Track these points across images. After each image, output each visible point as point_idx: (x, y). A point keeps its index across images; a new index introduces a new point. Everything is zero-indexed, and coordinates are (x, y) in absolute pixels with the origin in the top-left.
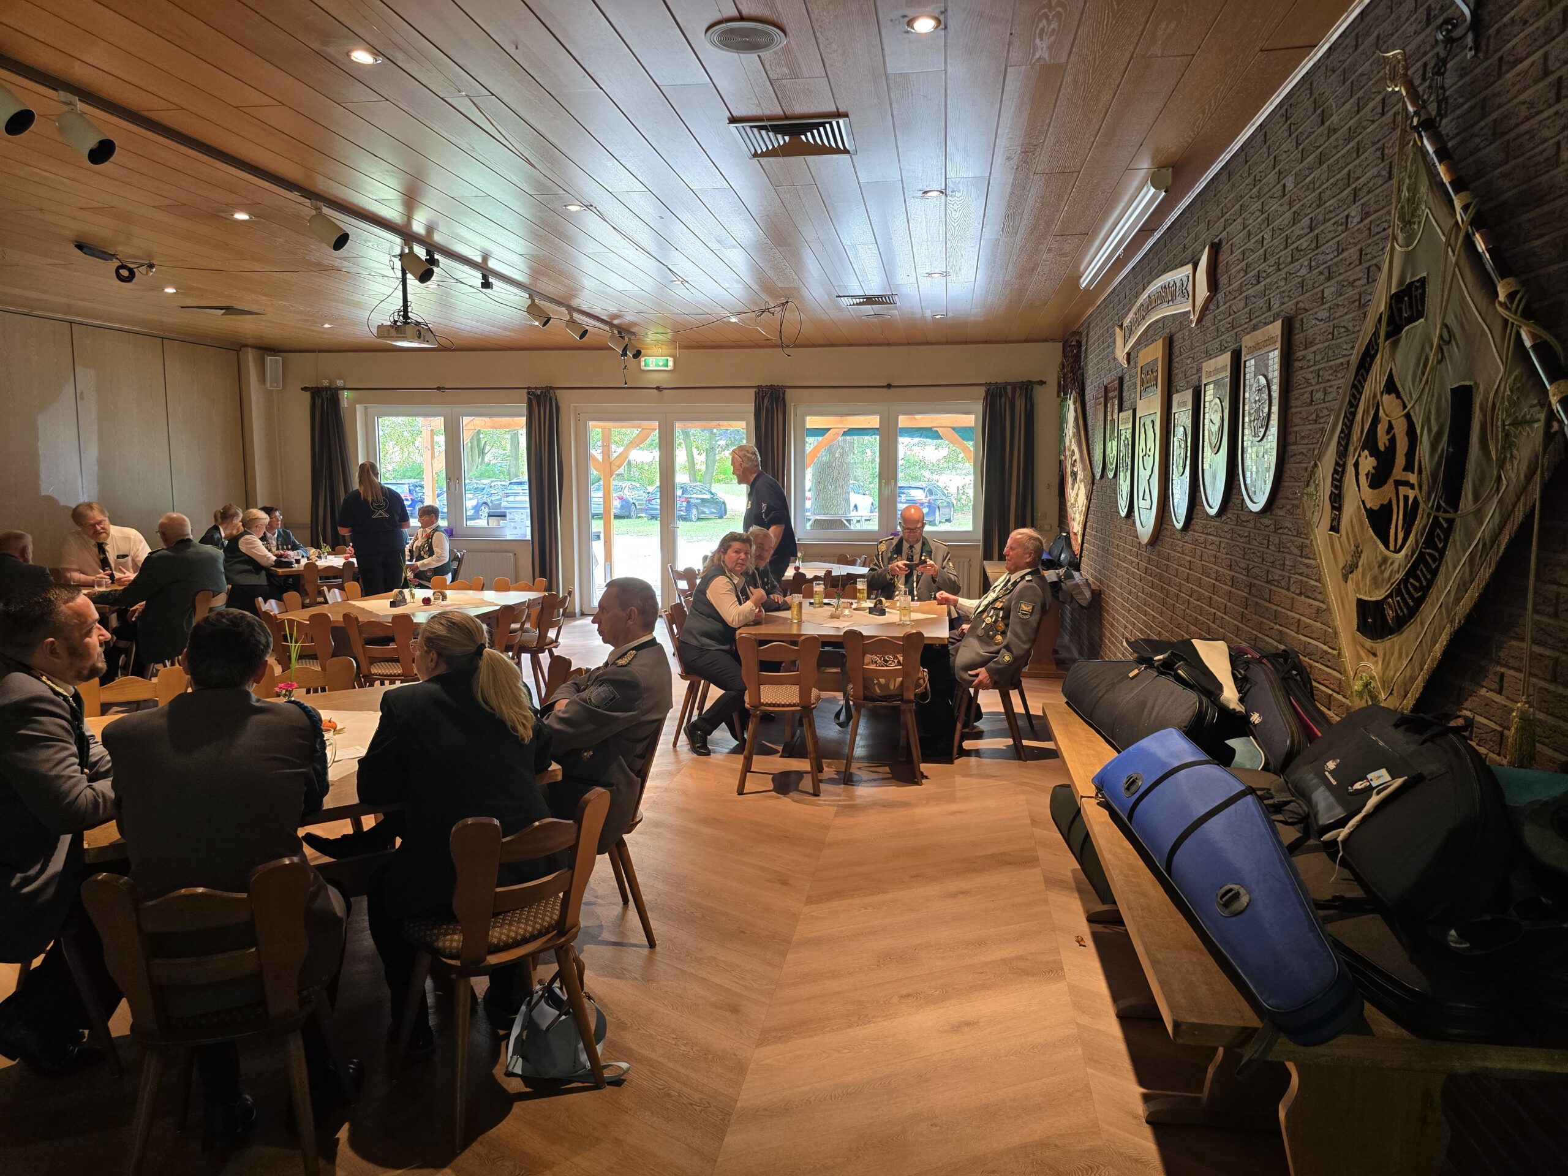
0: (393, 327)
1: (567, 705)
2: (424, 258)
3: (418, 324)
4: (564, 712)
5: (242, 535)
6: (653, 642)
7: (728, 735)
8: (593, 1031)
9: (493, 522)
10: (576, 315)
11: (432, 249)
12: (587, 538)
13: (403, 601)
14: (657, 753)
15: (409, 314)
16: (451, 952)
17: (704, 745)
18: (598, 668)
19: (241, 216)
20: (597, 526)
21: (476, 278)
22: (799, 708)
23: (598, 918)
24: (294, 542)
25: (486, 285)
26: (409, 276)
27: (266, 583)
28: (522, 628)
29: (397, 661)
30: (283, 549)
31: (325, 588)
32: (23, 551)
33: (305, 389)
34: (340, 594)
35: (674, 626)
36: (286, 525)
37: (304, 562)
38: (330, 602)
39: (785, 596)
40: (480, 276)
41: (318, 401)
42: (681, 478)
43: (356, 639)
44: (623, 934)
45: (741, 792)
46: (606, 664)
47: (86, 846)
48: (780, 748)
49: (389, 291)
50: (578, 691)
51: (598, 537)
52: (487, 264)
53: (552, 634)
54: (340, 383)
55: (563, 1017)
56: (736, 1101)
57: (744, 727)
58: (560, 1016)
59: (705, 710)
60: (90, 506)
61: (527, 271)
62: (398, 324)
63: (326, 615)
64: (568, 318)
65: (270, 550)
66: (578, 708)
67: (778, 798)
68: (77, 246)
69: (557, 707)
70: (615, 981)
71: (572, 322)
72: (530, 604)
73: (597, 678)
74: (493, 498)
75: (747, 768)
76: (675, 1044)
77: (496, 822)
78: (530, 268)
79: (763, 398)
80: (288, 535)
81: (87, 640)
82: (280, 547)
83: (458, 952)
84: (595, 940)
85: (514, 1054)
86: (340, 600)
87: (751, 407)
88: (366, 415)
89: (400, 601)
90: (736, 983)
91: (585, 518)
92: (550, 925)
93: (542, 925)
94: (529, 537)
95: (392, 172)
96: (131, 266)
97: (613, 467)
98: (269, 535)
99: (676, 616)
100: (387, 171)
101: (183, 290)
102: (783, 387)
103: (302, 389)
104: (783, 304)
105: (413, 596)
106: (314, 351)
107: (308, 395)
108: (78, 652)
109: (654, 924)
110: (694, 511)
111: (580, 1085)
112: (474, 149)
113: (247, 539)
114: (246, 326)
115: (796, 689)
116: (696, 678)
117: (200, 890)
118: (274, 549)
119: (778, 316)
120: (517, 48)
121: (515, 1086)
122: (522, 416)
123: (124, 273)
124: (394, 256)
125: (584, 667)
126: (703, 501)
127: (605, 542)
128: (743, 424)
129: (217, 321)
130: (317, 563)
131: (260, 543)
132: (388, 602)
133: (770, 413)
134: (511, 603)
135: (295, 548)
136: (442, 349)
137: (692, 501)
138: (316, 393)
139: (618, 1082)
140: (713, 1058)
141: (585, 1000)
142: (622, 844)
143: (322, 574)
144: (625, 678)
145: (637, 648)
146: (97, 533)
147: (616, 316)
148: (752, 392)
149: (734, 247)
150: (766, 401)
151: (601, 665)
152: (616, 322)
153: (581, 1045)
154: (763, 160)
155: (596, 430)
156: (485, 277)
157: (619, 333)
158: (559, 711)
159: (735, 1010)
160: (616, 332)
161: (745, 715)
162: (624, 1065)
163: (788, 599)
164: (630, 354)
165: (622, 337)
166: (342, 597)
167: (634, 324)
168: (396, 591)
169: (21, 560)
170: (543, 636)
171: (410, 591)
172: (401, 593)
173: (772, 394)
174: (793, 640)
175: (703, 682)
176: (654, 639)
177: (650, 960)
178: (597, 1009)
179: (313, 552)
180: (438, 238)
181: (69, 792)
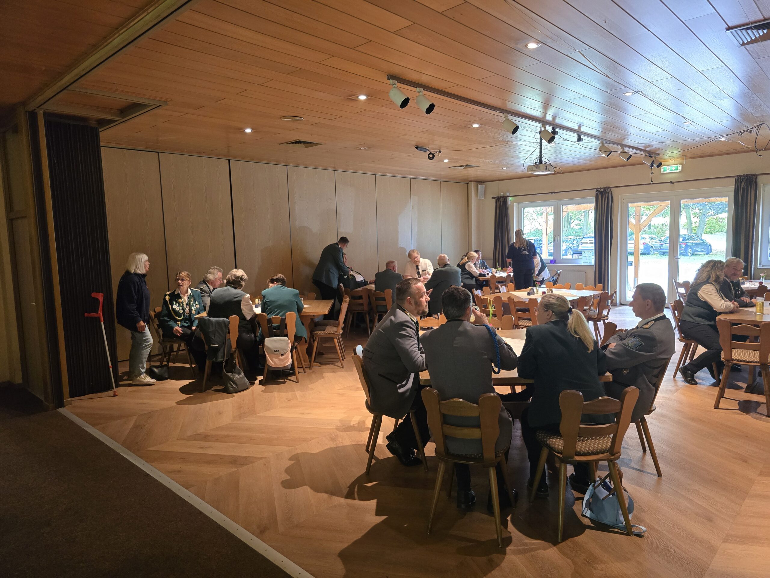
0: (534, 166)
1: (615, 346)
2: (550, 132)
3: (546, 163)
4: (614, 349)
5: (467, 262)
6: (664, 317)
7: (709, 376)
8: (627, 507)
9: (576, 257)
10: (626, 149)
11: (555, 126)
12: (624, 264)
13: (533, 293)
14: (664, 379)
15: (542, 159)
16: (558, 450)
17: (693, 379)
18: (633, 329)
19: (476, 126)
20: (631, 258)
21: (574, 137)
22: (759, 364)
23: (629, 455)
24: (486, 266)
25: (580, 139)
26: (543, 141)
27: (475, 283)
28: (589, 309)
29: (530, 320)
30: (482, 269)
31: (500, 286)
32: (394, 268)
33: (493, 198)
34: (506, 288)
35: (676, 312)
36: (483, 259)
37: (490, 274)
38: (501, 292)
39: (751, 298)
40: (577, 136)
41: (499, 203)
42: (683, 231)
43: (513, 309)
44: (643, 466)
45: (716, 407)
46: (637, 327)
47: (420, 378)
48: (744, 385)
49: (533, 149)
50: (621, 340)
51: (631, 264)
52: (580, 129)
53: (605, 313)
54: (508, 194)
55: (611, 496)
56: (709, 565)
57: (720, 372)
58: (609, 495)
59: (695, 358)
60: (413, 251)
61: (600, 129)
62: (537, 164)
63: (501, 297)
64: (621, 150)
65: (477, 269)
66: (621, 348)
67: (742, 414)
68: (416, 148)
69: (610, 346)
70: (638, 488)
71: (623, 152)
72: (594, 297)
73: (632, 334)
74: (574, 245)
75: (721, 395)
76: (673, 527)
77: (581, 394)
78: (602, 128)
79: (741, 182)
80: (484, 263)
81: (421, 299)
82: (481, 268)
83: (561, 451)
84: (627, 465)
85: (586, 507)
86: (505, 291)
87: (733, 188)
88: (518, 208)
89: (532, 293)
90: (711, 506)
91: (624, 253)
92: (606, 449)
93: (602, 448)
94: (594, 264)
95: (540, 94)
96: (433, 153)
97: (641, 227)
98: (477, 262)
99: (677, 306)
100: (538, 94)
101: (451, 160)
102: (755, 175)
103: (492, 198)
104: (758, 126)
105: (538, 290)
106: (498, 181)
107: (495, 200)
108: (418, 304)
109: (661, 465)
110: (690, 250)
111: (619, 531)
112: (579, 76)
113: (469, 264)
114: (472, 173)
115: (757, 353)
116: (689, 342)
117: (461, 400)
118: (478, 269)
119: (754, 134)
120: (605, 22)
121: (587, 522)
122: (592, 203)
123: (431, 156)
124: (537, 133)
125: (624, 329)
126: (697, 244)
127: (635, 267)
128: (726, 199)
129: (462, 172)
130: (496, 275)
131: (474, 266)
132: (526, 293)
133: (745, 191)
134: (585, 296)
135: (486, 268)
136: (557, 173)
137: (689, 244)
138: (498, 199)
139: (639, 536)
140: (696, 540)
141: (623, 491)
142: (643, 421)
143: (497, 280)
144: (648, 335)
145: (655, 320)
146: (415, 262)
147: (648, 146)
148: (733, 180)
149: (726, 98)
150: (743, 184)
151: (634, 327)
152: (647, 149)
153: (620, 512)
154: (748, 47)
155: (633, 207)
156: (579, 136)
157: (650, 154)
158: (611, 348)
159: (710, 520)
160: (648, 154)
161: (721, 365)
162: (644, 528)
163: (754, 300)
164: (655, 165)
165: (651, 157)
166: (506, 290)
167: (659, 149)
168: (530, 288)
169: (393, 271)
170: (600, 313)
171: (537, 288)
172: (532, 289)
173: (747, 179)
174: (756, 324)
175: (693, 344)
176: (665, 315)
177: (658, 483)
178: (629, 496)
179: (494, 270)
180: (558, 121)
181: (415, 357)
